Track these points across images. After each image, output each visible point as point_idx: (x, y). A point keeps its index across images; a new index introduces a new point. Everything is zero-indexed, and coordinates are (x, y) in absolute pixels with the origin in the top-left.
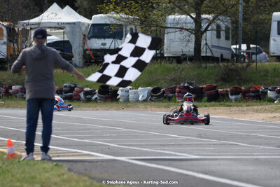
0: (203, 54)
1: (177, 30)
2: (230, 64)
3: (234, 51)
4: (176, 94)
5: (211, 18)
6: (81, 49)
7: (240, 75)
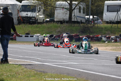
0: (73, 20)
1: (61, 8)
2: (85, 25)
3: (87, 19)
4: (61, 38)
5: (77, 3)
6: (17, 16)
7: (90, 30)
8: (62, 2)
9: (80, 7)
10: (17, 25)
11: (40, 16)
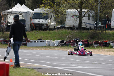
0: (82, 27)
1: (71, 16)
2: (94, 31)
4: (71, 43)
5: (86, 11)
6: (29, 23)
7: (98, 36)
8: (72, 10)
9: (89, 15)
10: (30, 31)
11: (51, 23)
